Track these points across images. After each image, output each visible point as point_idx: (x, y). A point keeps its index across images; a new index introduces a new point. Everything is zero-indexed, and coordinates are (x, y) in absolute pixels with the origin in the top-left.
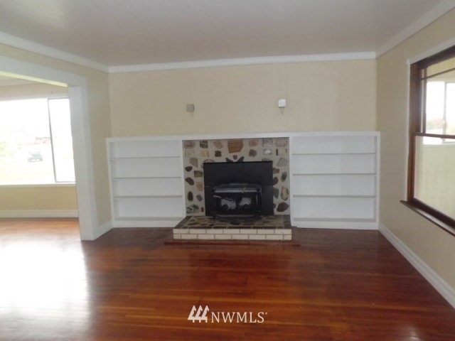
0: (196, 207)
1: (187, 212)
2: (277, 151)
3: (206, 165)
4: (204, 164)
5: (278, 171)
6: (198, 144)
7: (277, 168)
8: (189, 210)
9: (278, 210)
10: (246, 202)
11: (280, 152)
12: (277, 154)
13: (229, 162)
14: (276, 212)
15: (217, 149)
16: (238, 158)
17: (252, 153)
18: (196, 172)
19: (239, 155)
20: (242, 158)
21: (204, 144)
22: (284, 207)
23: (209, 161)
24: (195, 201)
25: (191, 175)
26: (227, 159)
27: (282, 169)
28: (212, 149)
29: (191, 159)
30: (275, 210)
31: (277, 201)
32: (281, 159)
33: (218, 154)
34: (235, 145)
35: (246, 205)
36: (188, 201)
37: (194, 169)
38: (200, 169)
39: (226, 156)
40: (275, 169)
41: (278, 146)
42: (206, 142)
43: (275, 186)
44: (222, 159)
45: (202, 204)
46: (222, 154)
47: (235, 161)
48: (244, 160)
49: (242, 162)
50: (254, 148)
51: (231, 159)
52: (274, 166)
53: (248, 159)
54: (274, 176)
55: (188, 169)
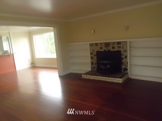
0: (94, 67)
1: (92, 69)
2: (123, 47)
3: (97, 52)
4: (96, 52)
5: (123, 55)
6: (94, 44)
7: (123, 53)
8: (92, 68)
9: (124, 71)
10: (108, 67)
11: (124, 47)
12: (123, 48)
13: (105, 51)
14: (123, 72)
15: (101, 46)
16: (108, 49)
17: (113, 48)
18: (94, 55)
19: (109, 48)
20: (110, 50)
21: (96, 44)
22: (126, 69)
23: (98, 51)
24: (94, 65)
25: (92, 56)
26: (104, 50)
27: (125, 54)
28: (99, 46)
29: (93, 50)
30: (122, 70)
31: (123, 67)
32: (124, 50)
33: (101, 48)
34: (107, 45)
35: (108, 68)
36: (92, 65)
37: (94, 53)
38: (95, 53)
39: (104, 49)
40: (122, 54)
41: (123, 45)
42: (97, 44)
43: (122, 61)
44: (102, 50)
45: (96, 66)
46: (103, 48)
47: (107, 51)
48: (111, 50)
49: (110, 51)
50: (114, 46)
51: (106, 50)
52: (122, 53)
53: (112, 50)
54: (122, 56)
55: (91, 54)
